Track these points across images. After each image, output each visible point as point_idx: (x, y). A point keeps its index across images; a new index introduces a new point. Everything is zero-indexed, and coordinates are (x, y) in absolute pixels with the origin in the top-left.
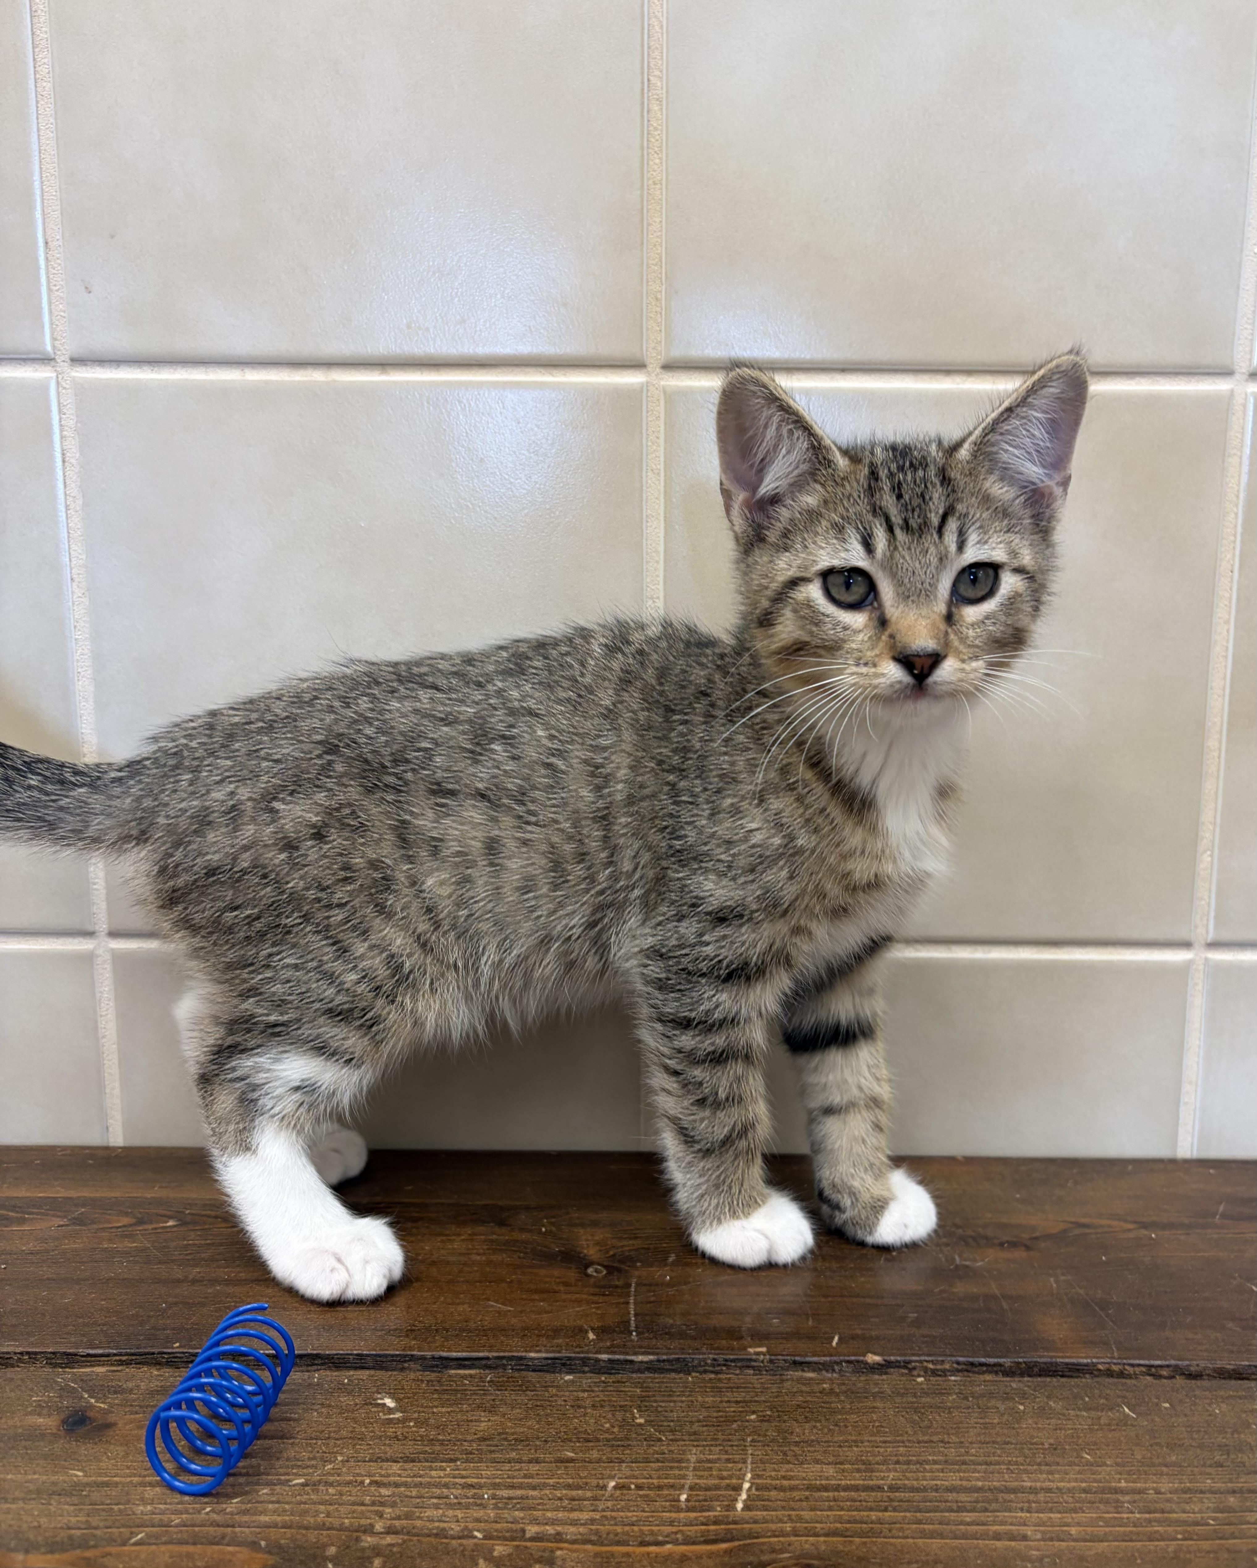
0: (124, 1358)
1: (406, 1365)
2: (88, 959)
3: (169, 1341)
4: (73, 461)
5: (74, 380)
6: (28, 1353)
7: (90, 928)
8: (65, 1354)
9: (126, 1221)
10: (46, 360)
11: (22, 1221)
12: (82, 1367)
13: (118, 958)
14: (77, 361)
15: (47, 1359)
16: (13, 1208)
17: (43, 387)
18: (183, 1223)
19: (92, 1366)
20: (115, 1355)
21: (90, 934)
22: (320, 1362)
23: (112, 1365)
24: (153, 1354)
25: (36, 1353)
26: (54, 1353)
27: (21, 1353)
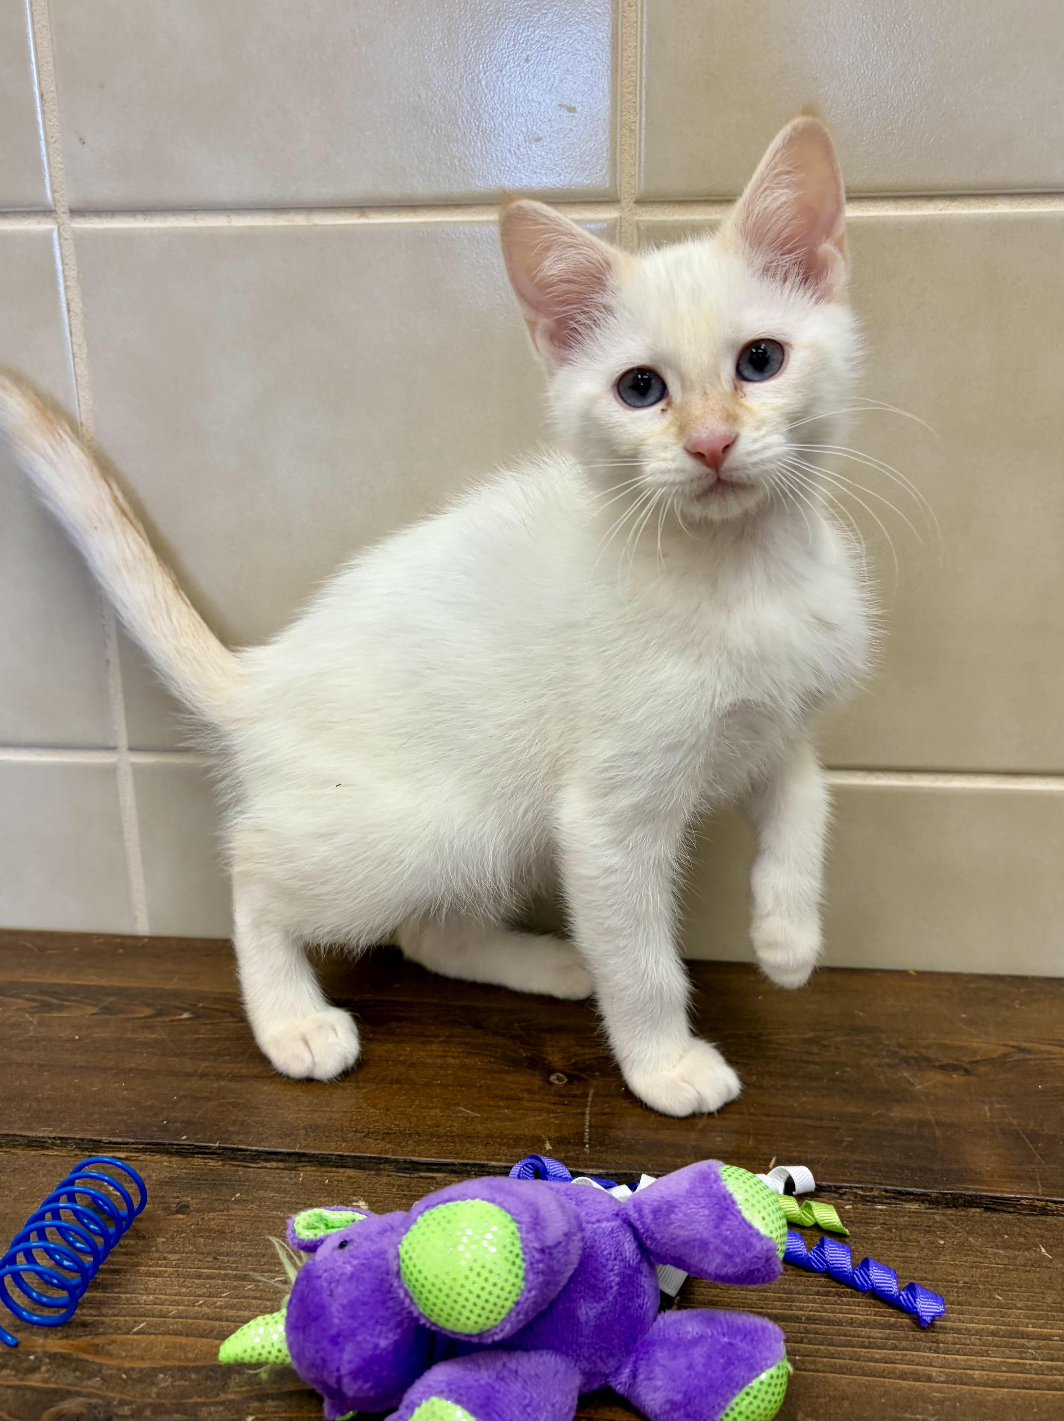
0: (141, 1146)
1: (382, 1166)
2: (111, 771)
3: (178, 1134)
4: (77, 310)
5: (73, 230)
6: (61, 1138)
7: (112, 744)
8: (90, 1140)
9: (148, 1012)
10: (47, 212)
11: (61, 1008)
12: (105, 1152)
13: (137, 770)
14: (76, 212)
15: (77, 1144)
16: (54, 994)
17: (46, 238)
18: (196, 1016)
19: (113, 1151)
20: (133, 1144)
21: (113, 749)
22: (306, 1159)
23: (131, 1151)
24: (164, 1144)
25: (67, 1139)
26: (82, 1139)
27: (55, 1138)
